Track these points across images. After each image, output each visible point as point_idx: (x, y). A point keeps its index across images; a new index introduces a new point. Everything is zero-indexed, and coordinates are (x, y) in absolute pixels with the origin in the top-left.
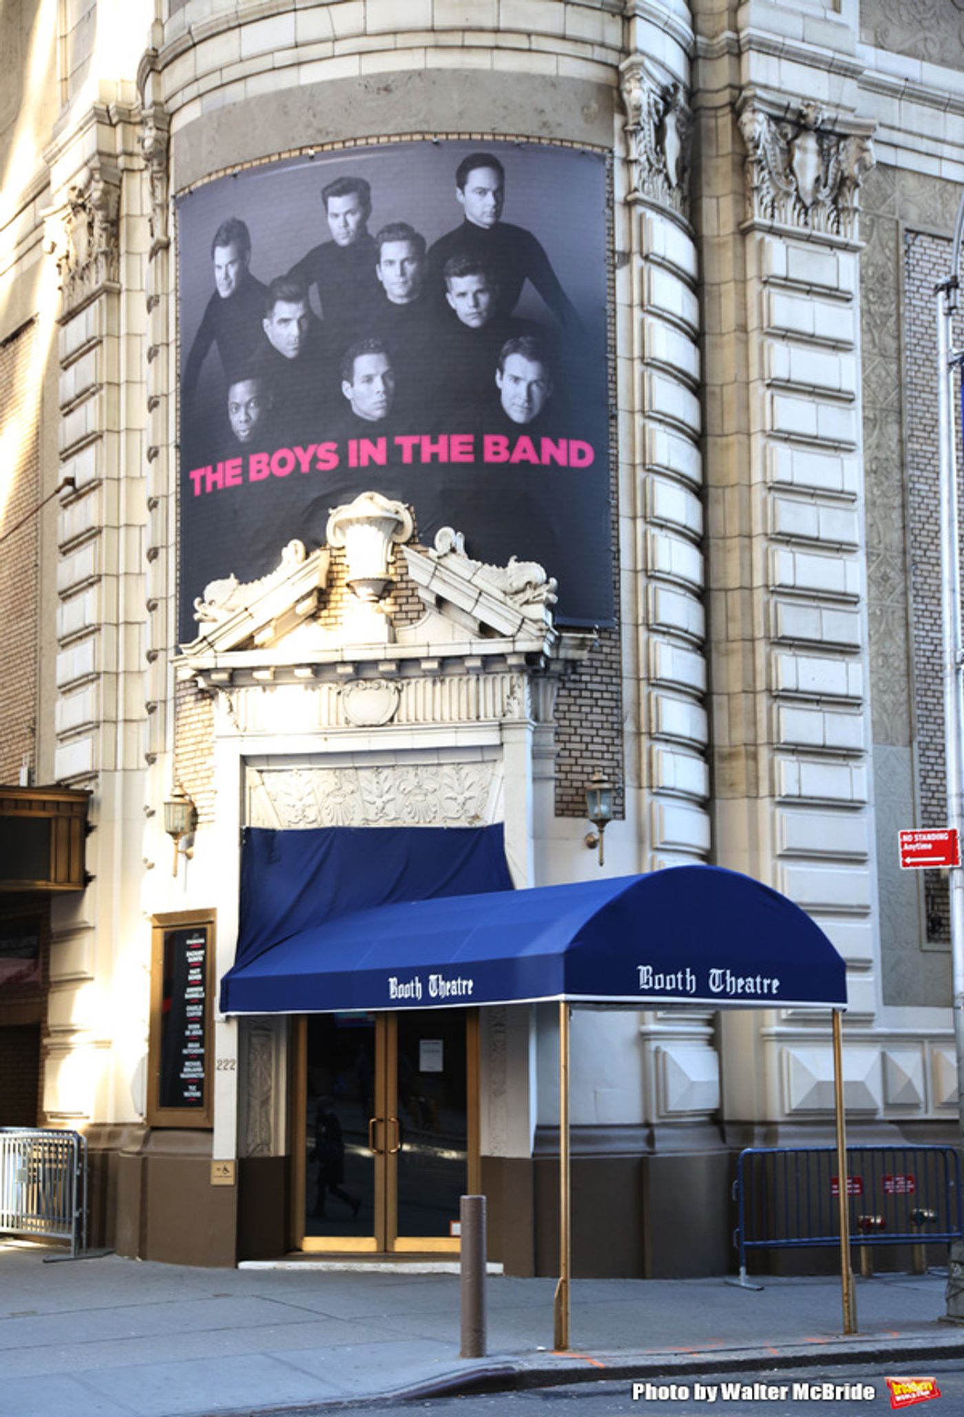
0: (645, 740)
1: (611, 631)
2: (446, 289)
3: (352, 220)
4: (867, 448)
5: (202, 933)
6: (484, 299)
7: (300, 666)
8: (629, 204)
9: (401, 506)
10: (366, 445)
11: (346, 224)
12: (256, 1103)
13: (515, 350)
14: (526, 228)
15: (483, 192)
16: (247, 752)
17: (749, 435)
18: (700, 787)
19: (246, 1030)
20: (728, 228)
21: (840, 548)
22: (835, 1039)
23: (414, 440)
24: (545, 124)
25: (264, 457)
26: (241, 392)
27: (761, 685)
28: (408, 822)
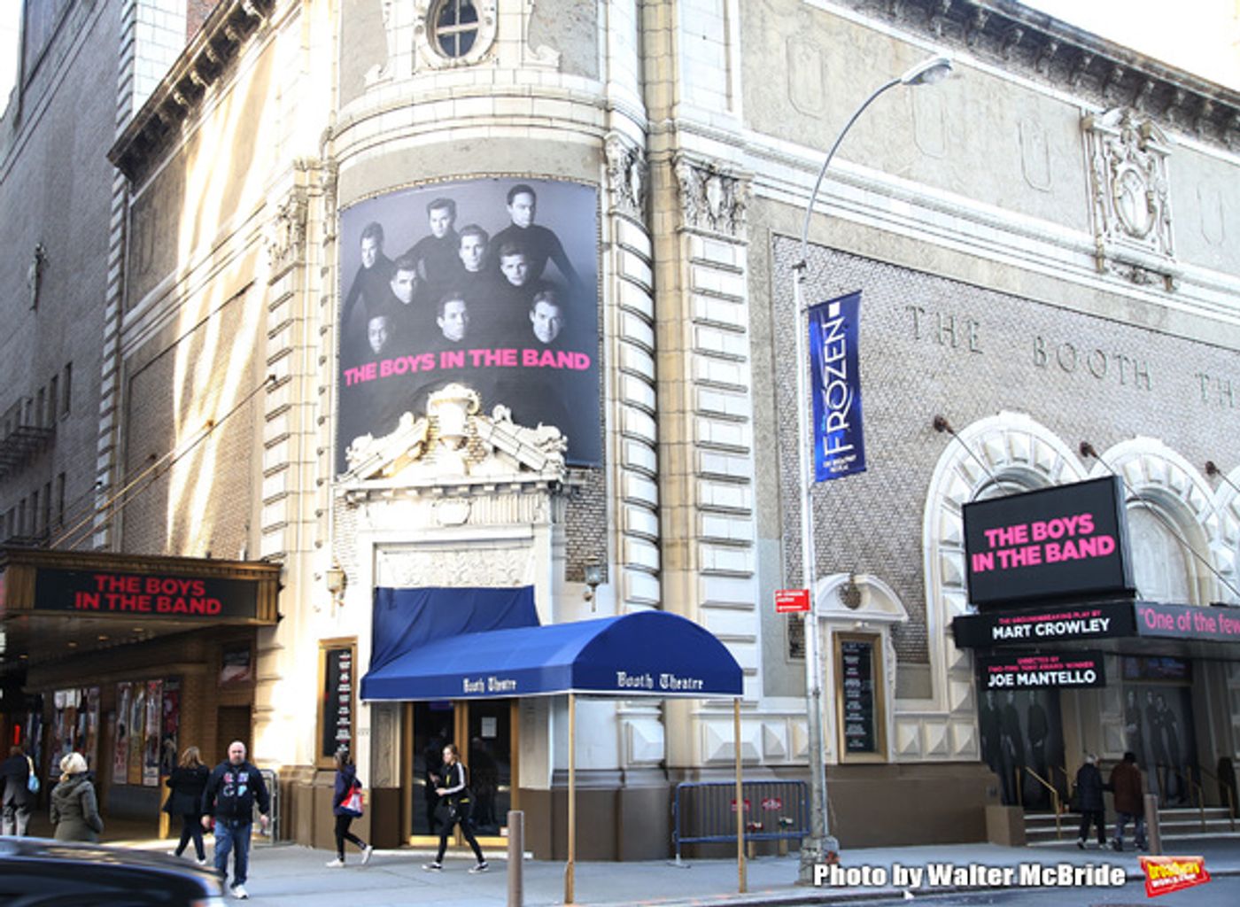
0: (621, 535)
1: (601, 468)
2: (500, 263)
3: (445, 223)
4: (753, 360)
5: (349, 651)
6: (523, 269)
7: (410, 488)
8: (610, 215)
9: (473, 393)
10: (451, 354)
11: (441, 225)
12: (381, 755)
13: (542, 299)
14: (549, 227)
15: (523, 207)
16: (377, 541)
17: (682, 351)
18: (654, 565)
19: (376, 710)
20: (669, 229)
21: (739, 419)
22: (736, 717)
23: (480, 352)
24: (560, 169)
25: (389, 362)
26: (376, 324)
27: (691, 502)
28: (475, 584)
